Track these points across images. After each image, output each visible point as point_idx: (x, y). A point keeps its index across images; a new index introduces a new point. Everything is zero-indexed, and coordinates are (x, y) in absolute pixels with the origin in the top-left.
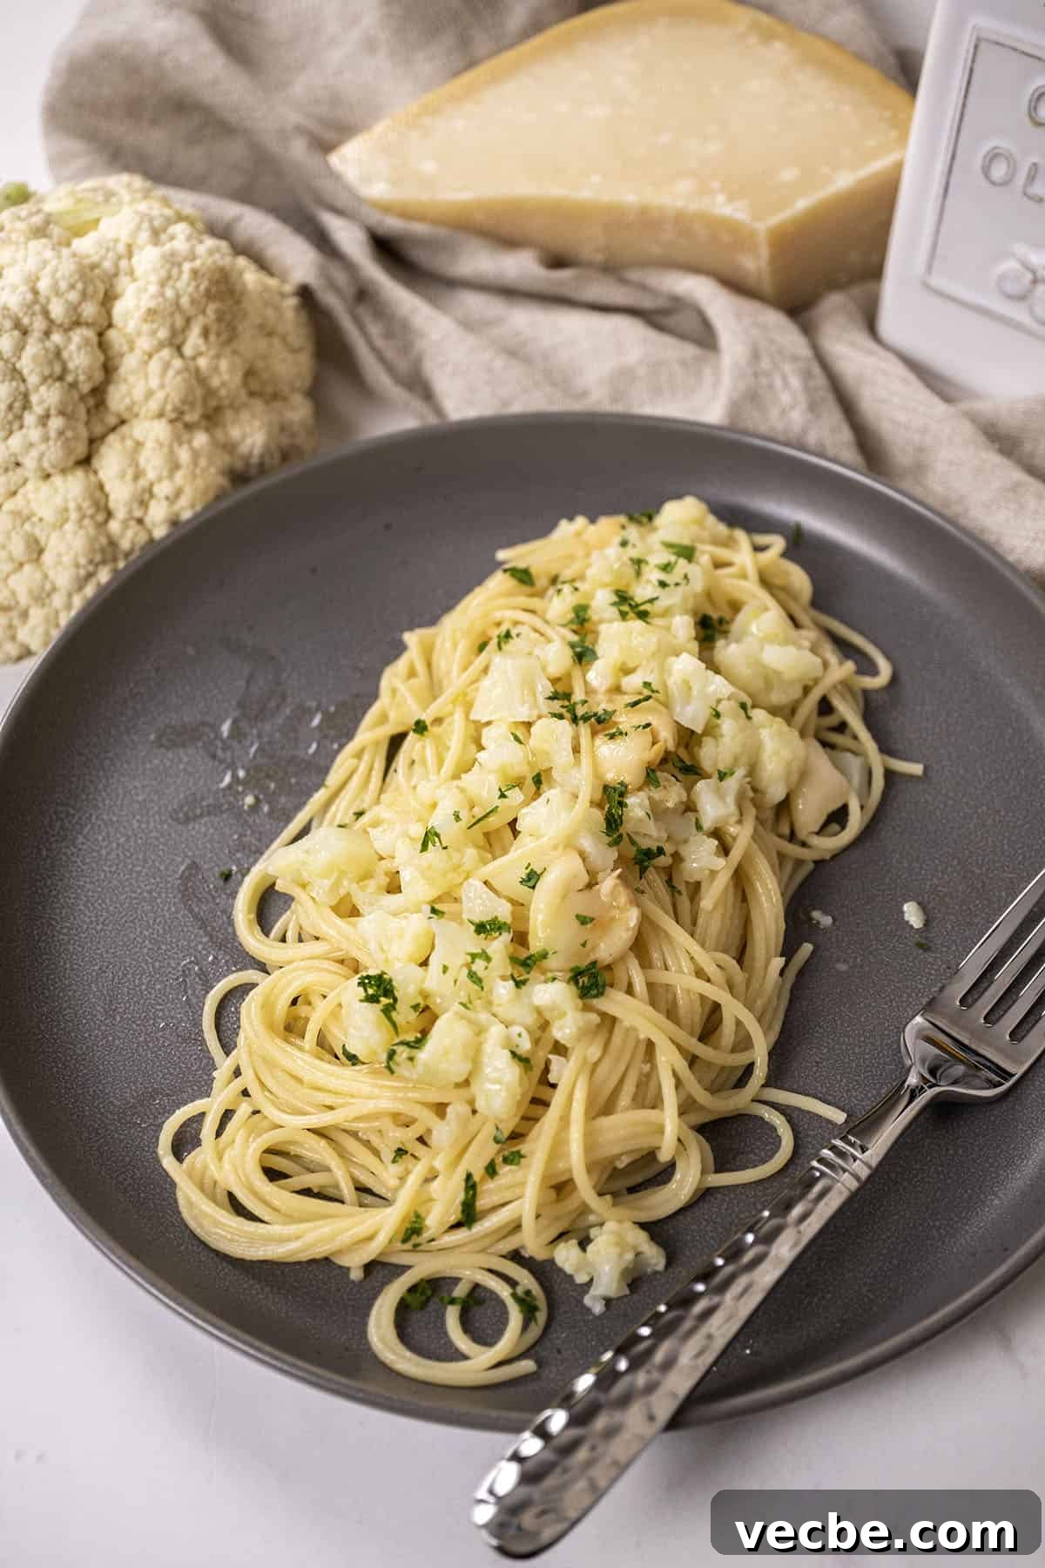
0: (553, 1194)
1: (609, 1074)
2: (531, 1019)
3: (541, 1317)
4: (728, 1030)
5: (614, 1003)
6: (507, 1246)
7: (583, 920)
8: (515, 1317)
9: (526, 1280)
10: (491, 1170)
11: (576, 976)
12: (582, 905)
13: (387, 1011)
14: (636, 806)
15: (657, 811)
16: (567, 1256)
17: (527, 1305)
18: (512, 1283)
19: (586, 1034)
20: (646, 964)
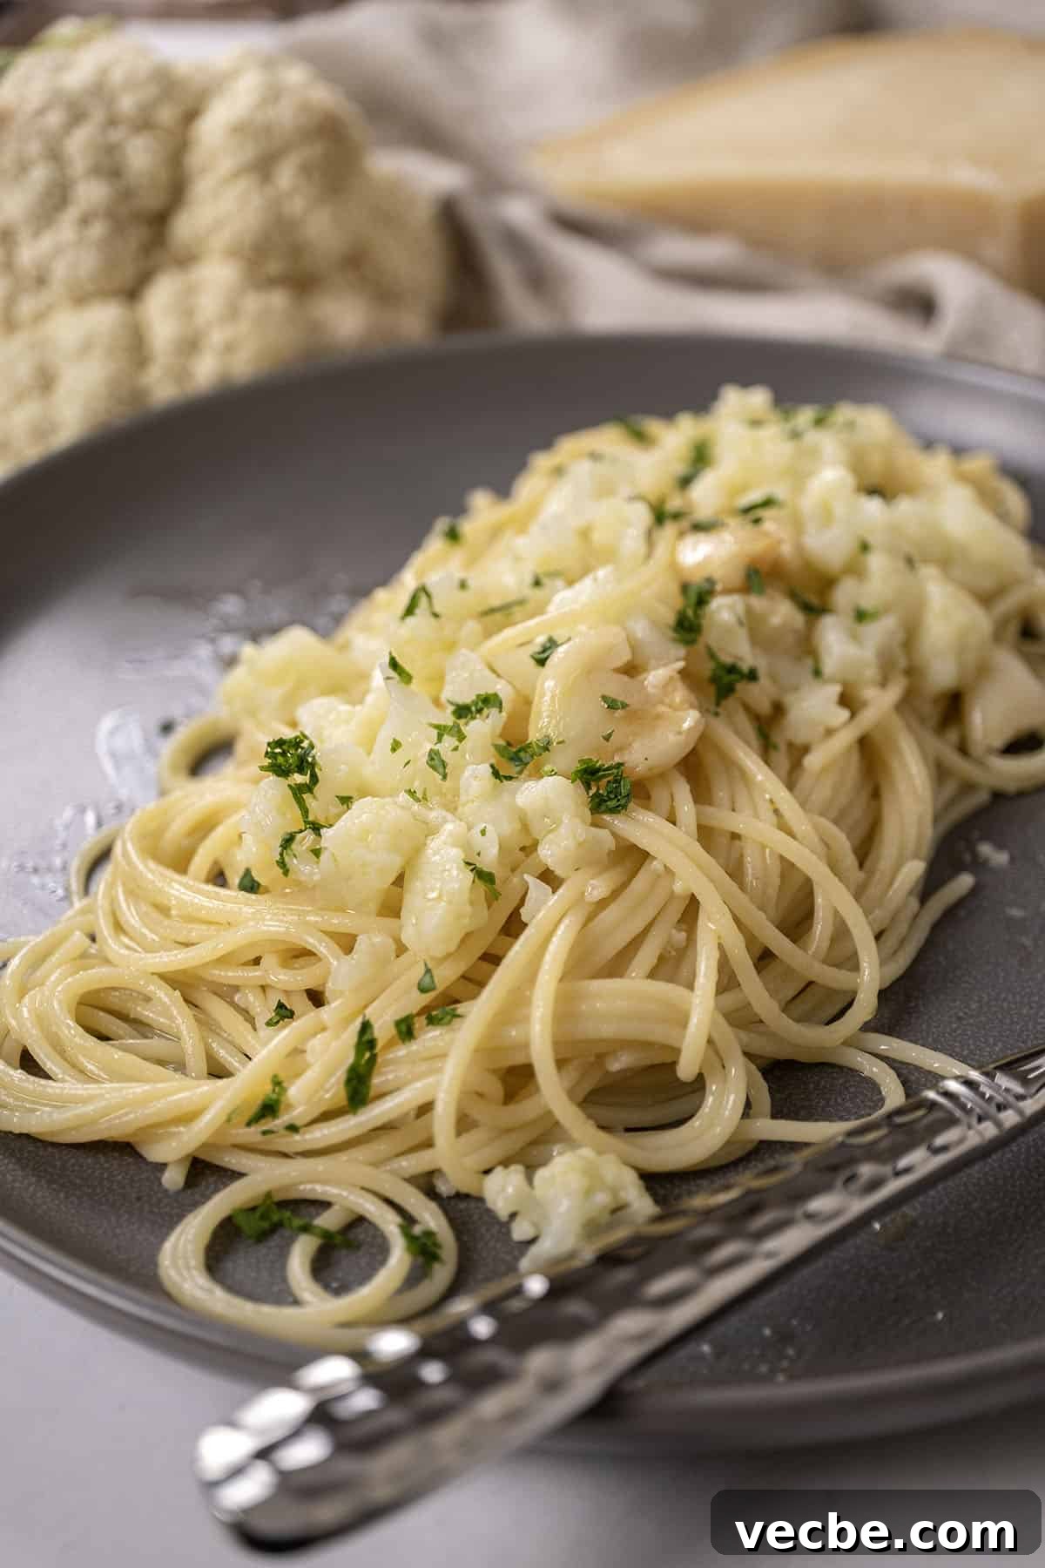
0: (495, 1088)
1: (618, 925)
2: (509, 827)
3: (442, 1274)
4: (821, 929)
5: (642, 827)
6: (416, 1163)
7: (612, 705)
8: (398, 1259)
9: (431, 1218)
10: (406, 1030)
11: (588, 774)
12: (616, 687)
13: (298, 792)
14: (724, 610)
15: (752, 624)
16: (502, 1191)
17: (424, 1251)
18: (408, 1220)
19: (588, 860)
20: (702, 794)
